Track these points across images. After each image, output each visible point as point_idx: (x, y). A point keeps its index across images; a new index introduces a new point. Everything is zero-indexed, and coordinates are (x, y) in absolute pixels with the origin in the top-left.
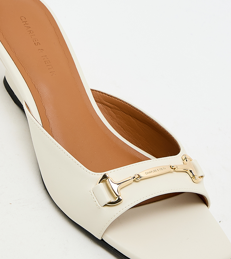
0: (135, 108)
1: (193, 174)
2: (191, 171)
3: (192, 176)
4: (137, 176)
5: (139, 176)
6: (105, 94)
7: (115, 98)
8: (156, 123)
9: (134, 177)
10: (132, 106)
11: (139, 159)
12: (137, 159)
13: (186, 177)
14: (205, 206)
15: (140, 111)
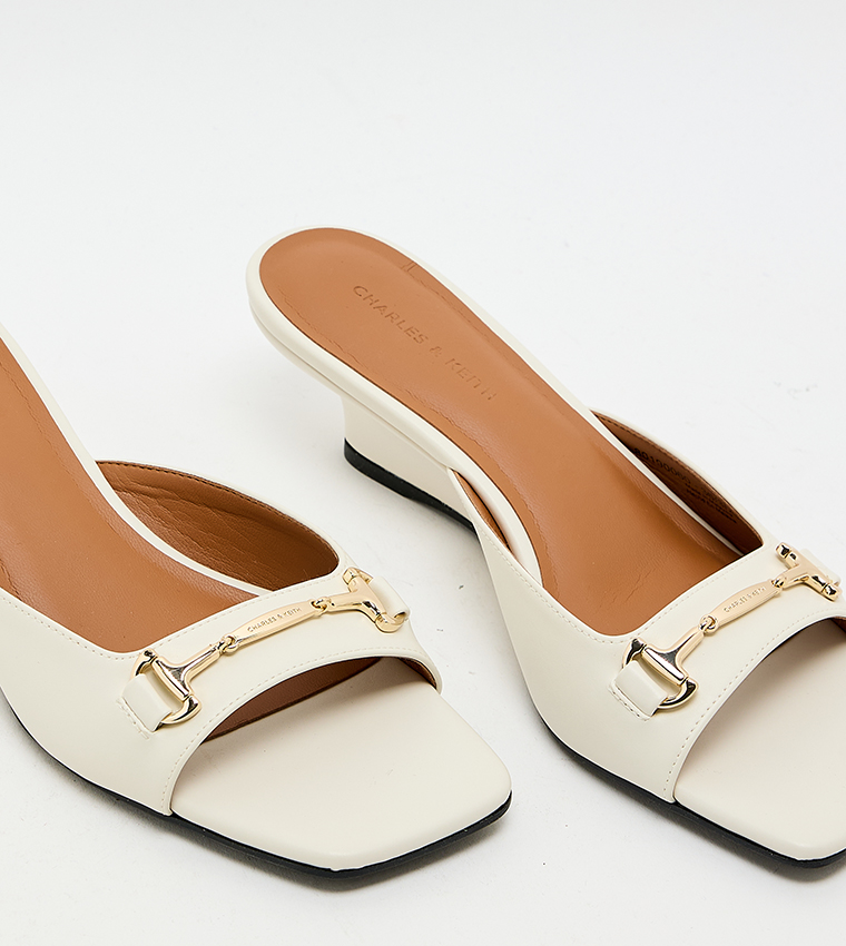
0: (212, 484)
1: (376, 609)
2: (368, 604)
3: (374, 617)
4: (228, 641)
5: (233, 639)
6: (134, 465)
7: (159, 470)
8: (271, 508)
9: (221, 644)
10: (205, 482)
11: (228, 600)
12: (223, 601)
13: (360, 622)
14: (428, 687)
15: (227, 489)
